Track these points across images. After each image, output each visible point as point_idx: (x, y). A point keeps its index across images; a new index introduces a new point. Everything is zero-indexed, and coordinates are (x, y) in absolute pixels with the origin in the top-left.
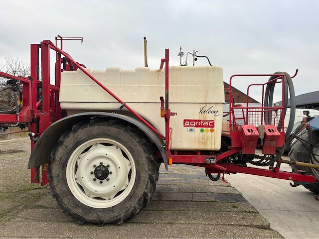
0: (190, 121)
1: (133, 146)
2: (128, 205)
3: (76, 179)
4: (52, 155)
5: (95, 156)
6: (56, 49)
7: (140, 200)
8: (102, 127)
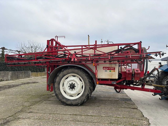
0: (105, 67)
1: (83, 77)
2: (82, 98)
3: (63, 89)
4: (55, 80)
5: (70, 80)
6: (55, 41)
7: (86, 97)
8: (72, 70)
